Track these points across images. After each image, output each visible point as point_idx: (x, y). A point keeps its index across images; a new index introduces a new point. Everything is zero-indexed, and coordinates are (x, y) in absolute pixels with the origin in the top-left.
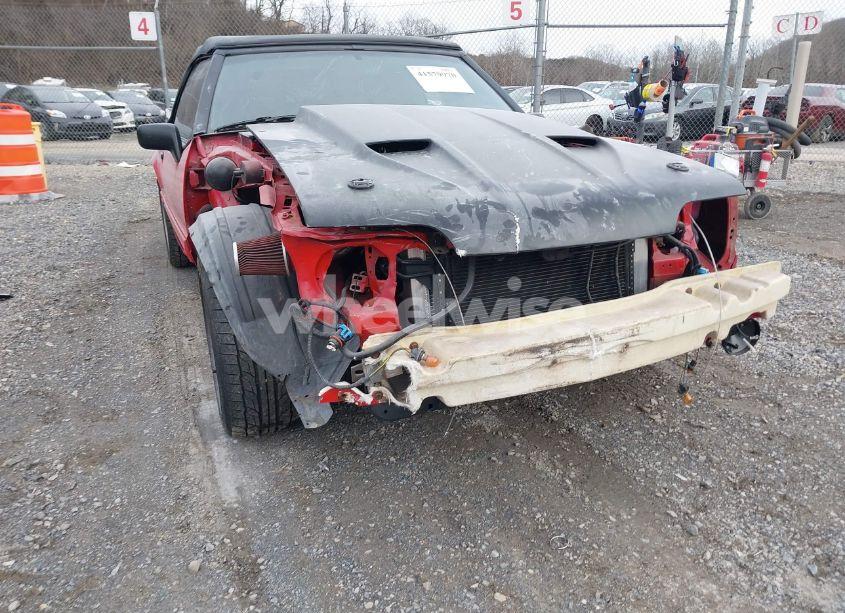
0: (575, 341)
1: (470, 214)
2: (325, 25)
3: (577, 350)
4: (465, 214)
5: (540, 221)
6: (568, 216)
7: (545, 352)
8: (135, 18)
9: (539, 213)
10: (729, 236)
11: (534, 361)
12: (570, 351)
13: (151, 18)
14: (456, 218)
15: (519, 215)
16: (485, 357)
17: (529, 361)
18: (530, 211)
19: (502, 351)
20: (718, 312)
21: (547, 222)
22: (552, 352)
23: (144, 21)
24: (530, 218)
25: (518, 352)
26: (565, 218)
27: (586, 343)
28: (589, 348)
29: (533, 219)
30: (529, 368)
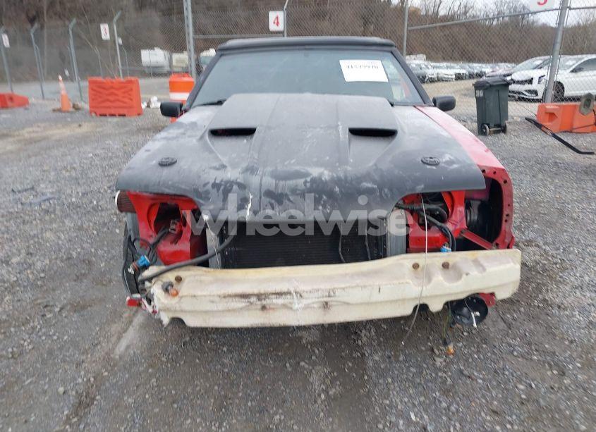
0: (279, 294)
1: (218, 190)
2: (436, 8)
3: (280, 301)
4: (215, 190)
5: (268, 199)
6: (292, 198)
7: (253, 299)
8: (272, 15)
9: (269, 194)
10: (504, 219)
11: (244, 304)
12: (275, 301)
13: (281, 15)
14: (207, 192)
15: (253, 194)
16: (205, 296)
17: (240, 304)
18: (263, 191)
19: (219, 293)
20: (420, 288)
21: (273, 201)
22: (259, 299)
23: (277, 18)
24: (260, 198)
25: (230, 296)
26: (289, 200)
27: (288, 296)
28: (291, 301)
29: (263, 197)
30: (241, 309)
